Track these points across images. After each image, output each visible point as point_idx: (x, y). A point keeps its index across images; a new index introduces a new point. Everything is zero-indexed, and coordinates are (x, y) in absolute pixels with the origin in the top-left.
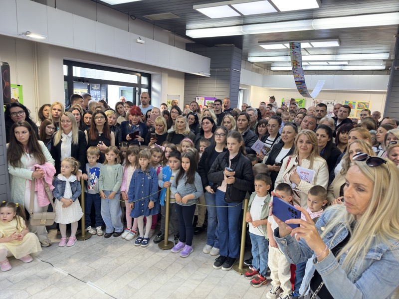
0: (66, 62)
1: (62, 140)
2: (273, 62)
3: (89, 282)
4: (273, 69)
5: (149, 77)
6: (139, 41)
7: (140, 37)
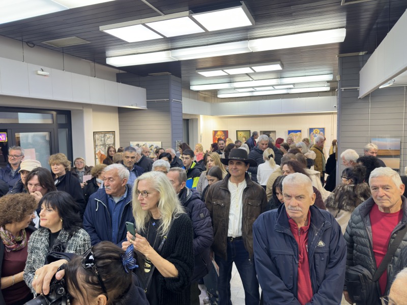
2: (218, 90)
4: (219, 96)
5: (68, 114)
6: (40, 72)
7: (43, 68)
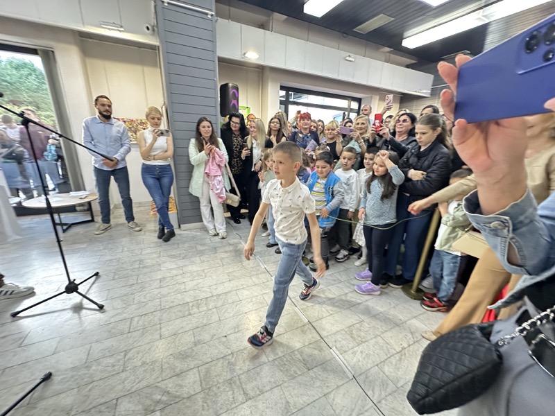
0: (282, 88)
3: (258, 256)
5: (359, 100)
6: (348, 58)
7: (350, 54)
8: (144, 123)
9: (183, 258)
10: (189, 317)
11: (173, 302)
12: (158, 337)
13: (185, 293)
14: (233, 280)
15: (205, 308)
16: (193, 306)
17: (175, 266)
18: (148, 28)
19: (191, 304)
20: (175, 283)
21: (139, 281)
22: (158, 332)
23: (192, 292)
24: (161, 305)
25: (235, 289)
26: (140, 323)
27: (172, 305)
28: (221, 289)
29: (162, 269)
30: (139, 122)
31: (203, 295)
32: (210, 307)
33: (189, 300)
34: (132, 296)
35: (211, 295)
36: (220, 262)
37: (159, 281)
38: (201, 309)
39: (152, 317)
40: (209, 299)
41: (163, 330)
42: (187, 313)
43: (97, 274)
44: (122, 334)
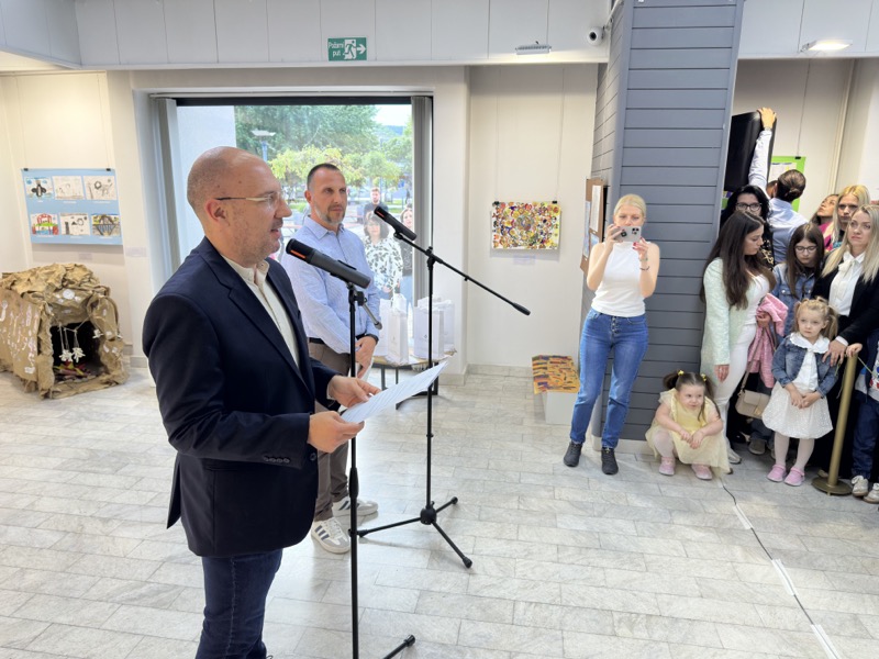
1: (841, 267)
3: (779, 561)
8: (546, 209)
9: (600, 516)
10: (614, 639)
11: (583, 599)
12: (559, 651)
13: (605, 590)
14: (709, 597)
15: (645, 635)
16: (620, 621)
17: (584, 528)
18: (593, 36)
19: (616, 616)
20: (585, 562)
21: (521, 537)
22: (560, 642)
23: (619, 592)
24: (560, 596)
25: (713, 619)
26: (529, 614)
27: (581, 604)
28: (680, 608)
29: (559, 525)
30: (537, 207)
31: (642, 608)
32: (656, 637)
33: (613, 607)
34: (512, 562)
35: (657, 612)
36: (681, 548)
37: (555, 549)
38: (638, 634)
39: (546, 613)
40: (653, 620)
41: (567, 642)
42: (609, 630)
43: (454, 501)
44: (502, 621)
